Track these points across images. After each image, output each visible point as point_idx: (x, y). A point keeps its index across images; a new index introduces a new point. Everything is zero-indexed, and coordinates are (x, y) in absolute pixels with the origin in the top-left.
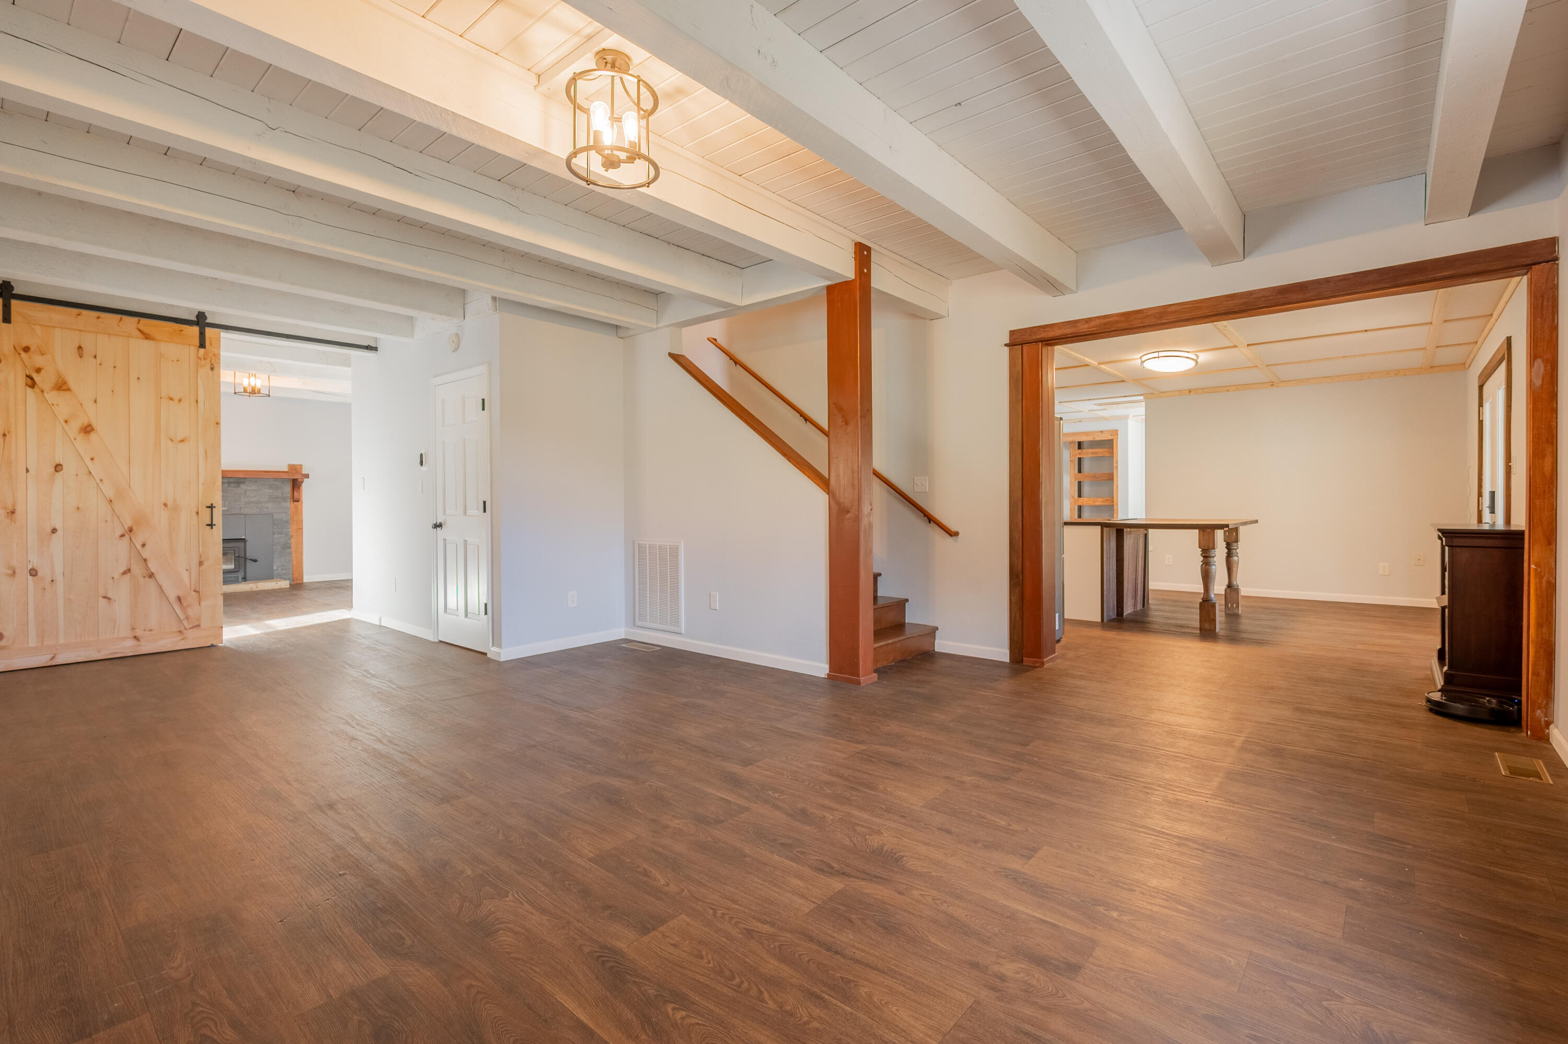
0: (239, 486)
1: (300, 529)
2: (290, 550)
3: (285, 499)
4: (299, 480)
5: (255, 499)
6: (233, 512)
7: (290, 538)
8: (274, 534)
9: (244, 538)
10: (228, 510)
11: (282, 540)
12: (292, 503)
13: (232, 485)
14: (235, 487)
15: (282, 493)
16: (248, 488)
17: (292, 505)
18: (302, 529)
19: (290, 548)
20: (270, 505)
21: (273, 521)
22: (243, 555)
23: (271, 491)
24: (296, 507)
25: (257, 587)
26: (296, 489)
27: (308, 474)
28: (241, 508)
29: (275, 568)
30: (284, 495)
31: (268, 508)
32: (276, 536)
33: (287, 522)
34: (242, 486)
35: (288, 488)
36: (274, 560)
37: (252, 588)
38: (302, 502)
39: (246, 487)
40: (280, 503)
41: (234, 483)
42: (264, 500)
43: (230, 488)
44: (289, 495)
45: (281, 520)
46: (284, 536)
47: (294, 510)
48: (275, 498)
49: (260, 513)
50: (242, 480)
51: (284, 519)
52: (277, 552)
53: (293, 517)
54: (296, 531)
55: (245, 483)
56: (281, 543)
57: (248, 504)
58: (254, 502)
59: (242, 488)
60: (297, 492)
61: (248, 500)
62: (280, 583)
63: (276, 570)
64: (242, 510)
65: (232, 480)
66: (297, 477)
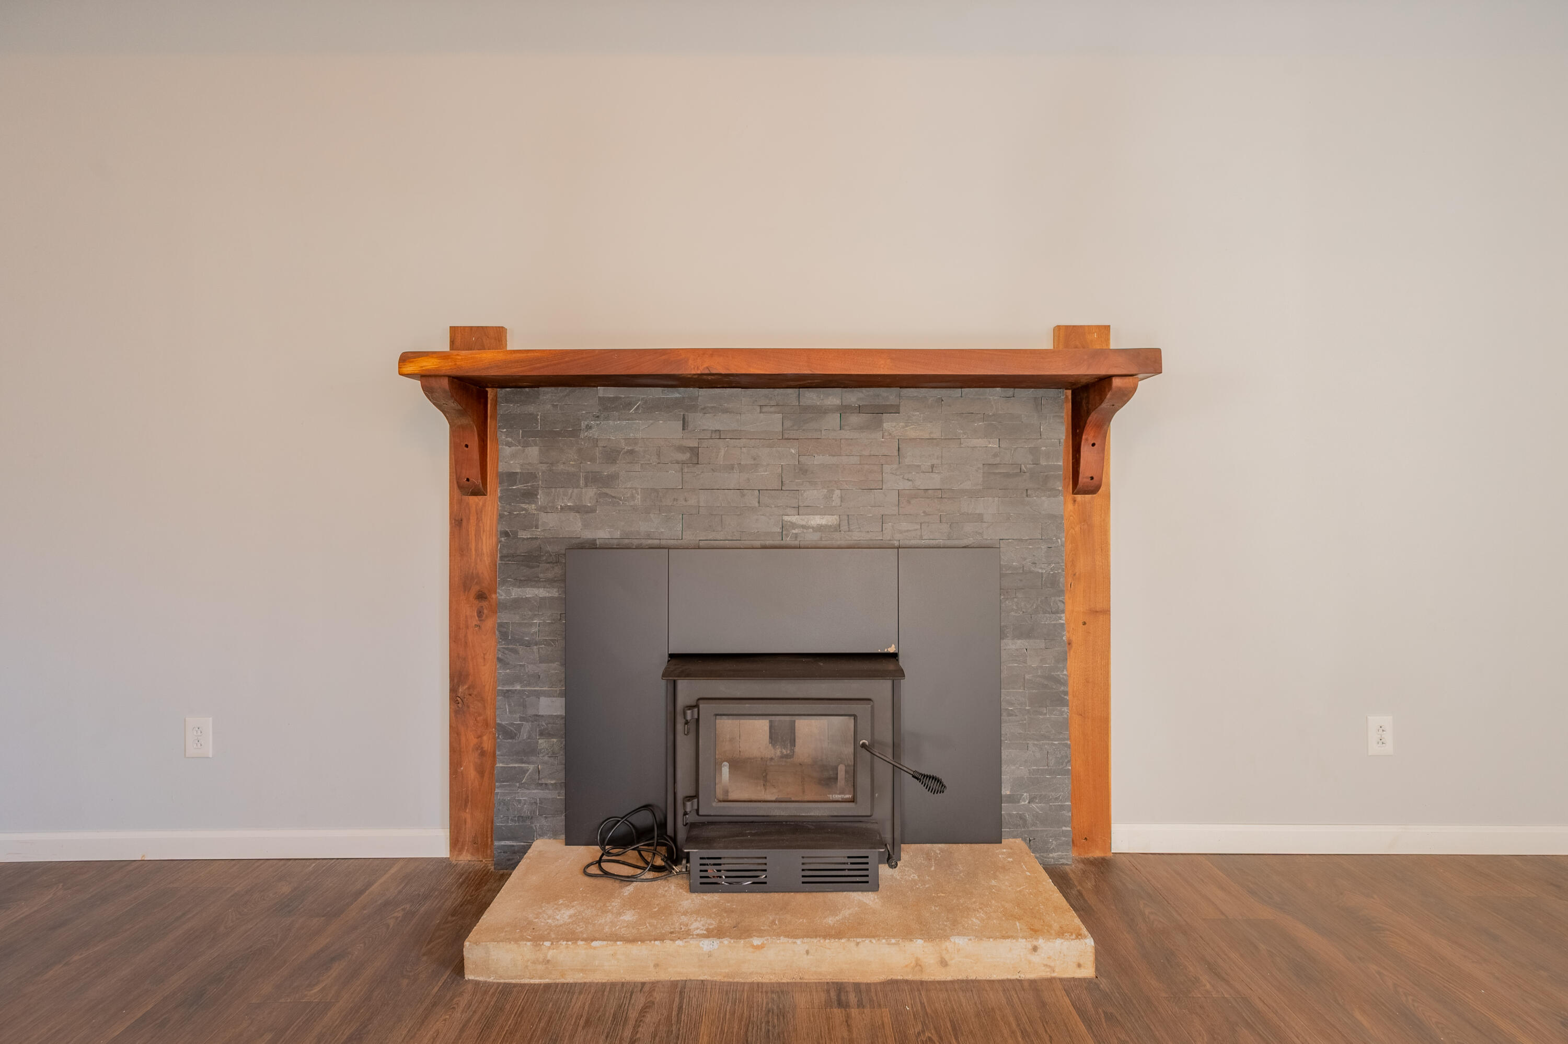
0: (878, 425)
1: (1100, 616)
2: (1065, 709)
3: (1047, 479)
4: (1116, 382)
5: (934, 481)
6: (857, 536)
7: (1062, 659)
8: (1002, 635)
9: (892, 649)
10: (837, 528)
11: (1034, 663)
12: (1070, 496)
13: (855, 419)
14: (861, 428)
15: (1034, 451)
16: (912, 433)
17: (1070, 506)
18: (1106, 612)
19: (1060, 700)
20: (989, 507)
21: (1002, 576)
22: (886, 735)
23: (993, 445)
24: (1085, 518)
25: (944, 963)
26: (1088, 437)
28: (883, 519)
29: (1006, 791)
30: (1043, 462)
31: (980, 518)
32: (1011, 645)
33: (1053, 582)
34: (890, 424)
35: (1055, 431)
36: (1005, 754)
37: (918, 965)
38: (1108, 496)
39: (903, 427)
40: (1028, 499)
41: (860, 409)
42: (967, 485)
43: (846, 434)
44: (1061, 463)
45: (1031, 572)
46: (1043, 646)
47: (1077, 529)
48: (1007, 475)
49: (949, 543)
50: (888, 395)
51: (1040, 571)
52: (1016, 716)
53: (1073, 561)
54: (1084, 624)
55: (902, 409)
56: (1027, 677)
57: (909, 502)
58: (930, 492)
59: (890, 434)
60: (1093, 445)
61: (908, 485)
62: (1041, 942)
63: (1013, 799)
64: (888, 526)
65: (854, 397)
66: (1103, 371)
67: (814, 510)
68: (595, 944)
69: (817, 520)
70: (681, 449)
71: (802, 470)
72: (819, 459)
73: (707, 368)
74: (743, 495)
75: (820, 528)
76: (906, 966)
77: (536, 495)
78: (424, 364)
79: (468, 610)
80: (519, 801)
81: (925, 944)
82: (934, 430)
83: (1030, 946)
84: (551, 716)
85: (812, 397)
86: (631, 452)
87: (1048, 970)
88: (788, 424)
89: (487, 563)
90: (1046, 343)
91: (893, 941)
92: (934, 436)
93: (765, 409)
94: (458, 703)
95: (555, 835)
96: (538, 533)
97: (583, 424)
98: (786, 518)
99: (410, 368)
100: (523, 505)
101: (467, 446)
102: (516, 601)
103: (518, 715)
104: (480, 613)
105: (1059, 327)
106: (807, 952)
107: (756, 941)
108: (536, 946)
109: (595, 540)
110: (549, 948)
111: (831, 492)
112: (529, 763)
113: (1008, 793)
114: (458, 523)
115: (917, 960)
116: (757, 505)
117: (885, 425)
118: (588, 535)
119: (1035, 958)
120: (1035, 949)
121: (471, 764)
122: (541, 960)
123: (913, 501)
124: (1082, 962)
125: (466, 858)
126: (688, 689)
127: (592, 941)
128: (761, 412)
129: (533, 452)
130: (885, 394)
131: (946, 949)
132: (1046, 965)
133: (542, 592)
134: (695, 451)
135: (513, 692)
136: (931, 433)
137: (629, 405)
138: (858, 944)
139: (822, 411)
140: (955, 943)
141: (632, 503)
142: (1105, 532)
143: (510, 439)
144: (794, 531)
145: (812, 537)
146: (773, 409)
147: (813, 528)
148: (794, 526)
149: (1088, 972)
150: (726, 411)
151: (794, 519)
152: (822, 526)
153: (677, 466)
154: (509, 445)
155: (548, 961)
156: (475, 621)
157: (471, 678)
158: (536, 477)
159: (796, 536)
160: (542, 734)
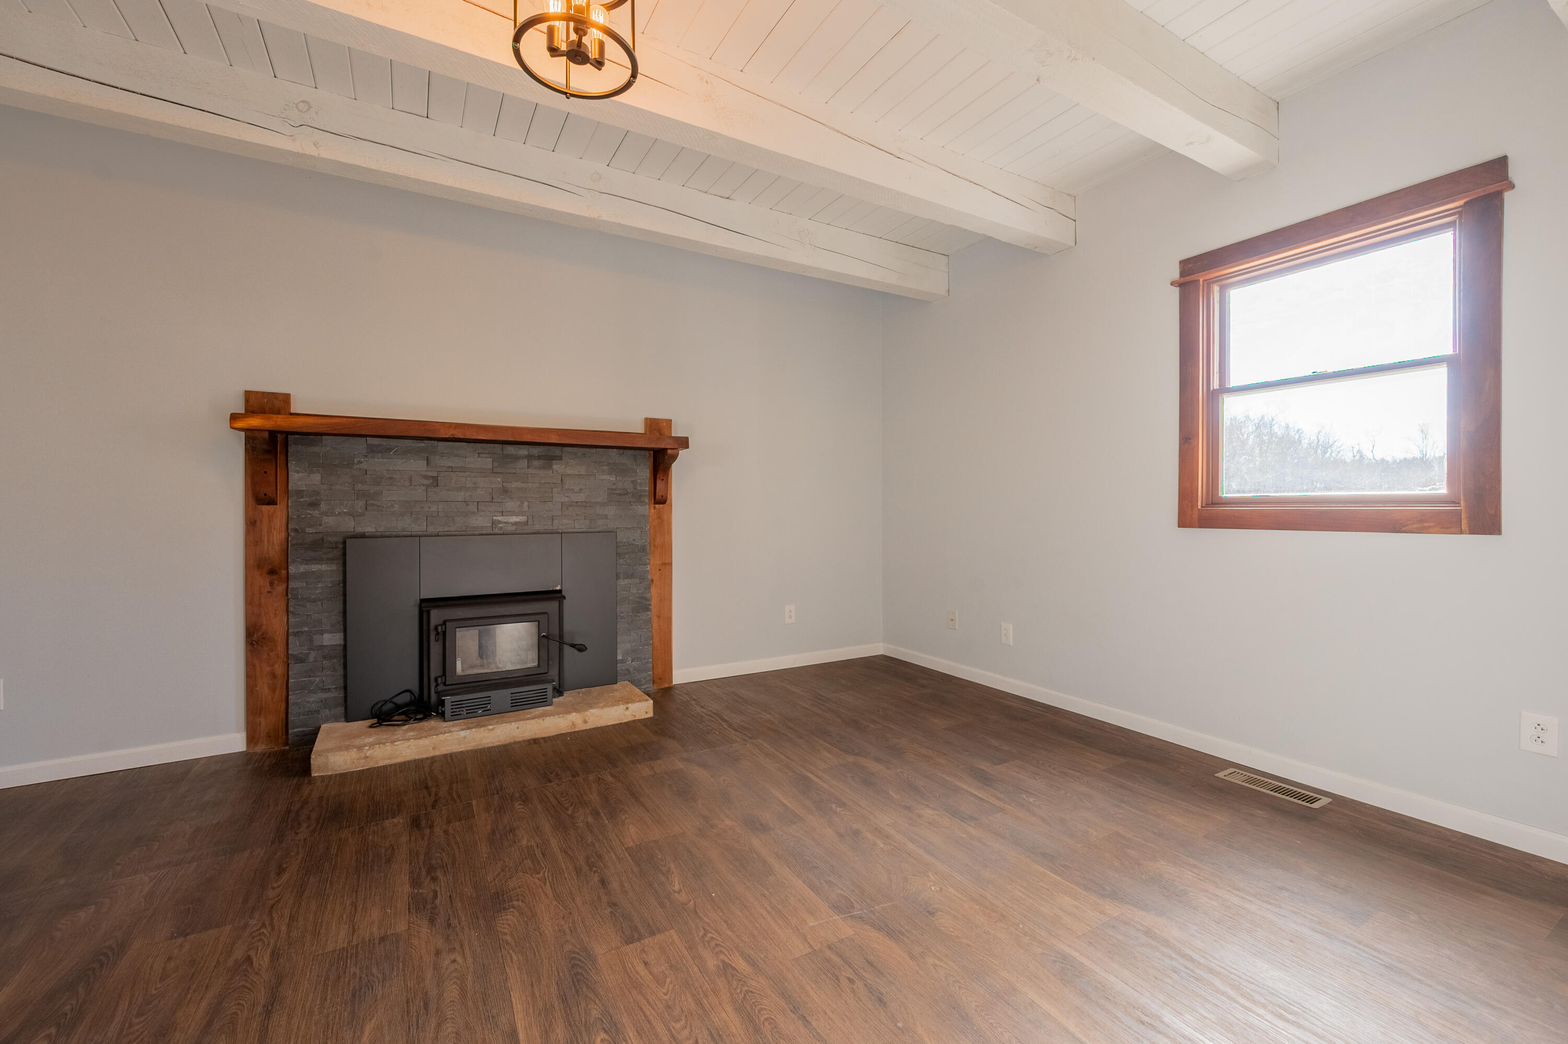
0: (550, 467)
1: (667, 565)
2: (649, 613)
3: (640, 496)
4: (669, 452)
5: (581, 497)
6: (538, 527)
7: (648, 588)
8: (618, 577)
9: (558, 588)
10: (526, 523)
11: (634, 591)
12: (652, 506)
13: (536, 463)
14: (540, 468)
15: (634, 482)
16: (569, 471)
17: (652, 510)
18: (671, 564)
19: (647, 609)
20: (611, 511)
21: (617, 547)
22: (555, 631)
23: (613, 479)
24: (660, 517)
25: (585, 722)
26: (660, 475)
27: (687, 439)
28: (553, 518)
29: (620, 657)
30: (639, 488)
31: (606, 517)
32: (622, 582)
33: (643, 549)
34: (557, 466)
35: (644, 473)
36: (619, 639)
37: (573, 724)
38: (671, 505)
39: (564, 468)
40: (630, 507)
41: (539, 457)
42: (599, 500)
43: (531, 471)
44: (647, 489)
45: (632, 544)
46: (638, 582)
47: (656, 522)
48: (620, 495)
49: (589, 530)
50: (557, 451)
51: (637, 544)
52: (625, 618)
53: (654, 538)
54: (660, 570)
55: (563, 458)
56: (630, 598)
57: (567, 509)
58: (579, 503)
59: (557, 472)
60: (663, 480)
61: (567, 499)
62: (630, 705)
63: (623, 661)
64: (556, 522)
65: (535, 451)
66: (663, 446)
67: (512, 513)
68: (396, 743)
69: (514, 519)
70: (426, 477)
71: (505, 491)
72: (515, 485)
73: (453, 434)
74: (467, 505)
75: (516, 524)
76: (567, 726)
77: (320, 505)
78: (251, 422)
79: (262, 581)
80: (309, 702)
81: (577, 714)
82: (582, 470)
83: (625, 708)
84: (330, 645)
85: (511, 450)
86: (391, 478)
87: (633, 717)
88: (496, 464)
89: (277, 550)
90: (640, 429)
91: (561, 716)
92: (580, 473)
93: (481, 455)
94: (254, 645)
95: (336, 719)
96: (321, 529)
97: (356, 460)
98: (494, 518)
99: (240, 424)
100: (309, 512)
101: (266, 473)
102: (302, 574)
103: (306, 648)
104: (272, 584)
105: (647, 418)
106: (518, 728)
107: (490, 727)
108: (360, 750)
109: (365, 533)
110: (368, 750)
111: (523, 503)
112: (315, 677)
113: (621, 658)
114: (251, 524)
115: (573, 722)
116: (476, 510)
117: (554, 467)
118: (360, 530)
119: (628, 713)
120: (627, 708)
121: (265, 685)
122: (363, 757)
123: (570, 508)
124: (647, 711)
125: (260, 748)
126: (436, 616)
127: (395, 742)
128: (479, 457)
129: (316, 478)
130: (554, 450)
131: (587, 715)
132: (632, 715)
133: (324, 567)
134: (435, 479)
135: (302, 632)
136: (579, 472)
137: (390, 449)
138: (543, 720)
139: (517, 458)
140: (591, 712)
141: (392, 510)
142: (670, 524)
143: (298, 469)
144: (500, 525)
145: (511, 529)
146: (486, 455)
147: (511, 523)
148: (499, 522)
149: (651, 714)
150: (456, 456)
151: (500, 518)
152: (517, 522)
153: (423, 488)
154: (298, 472)
155: (367, 757)
156: (268, 588)
157: (264, 627)
158: (319, 493)
159: (501, 528)
160: (325, 657)
